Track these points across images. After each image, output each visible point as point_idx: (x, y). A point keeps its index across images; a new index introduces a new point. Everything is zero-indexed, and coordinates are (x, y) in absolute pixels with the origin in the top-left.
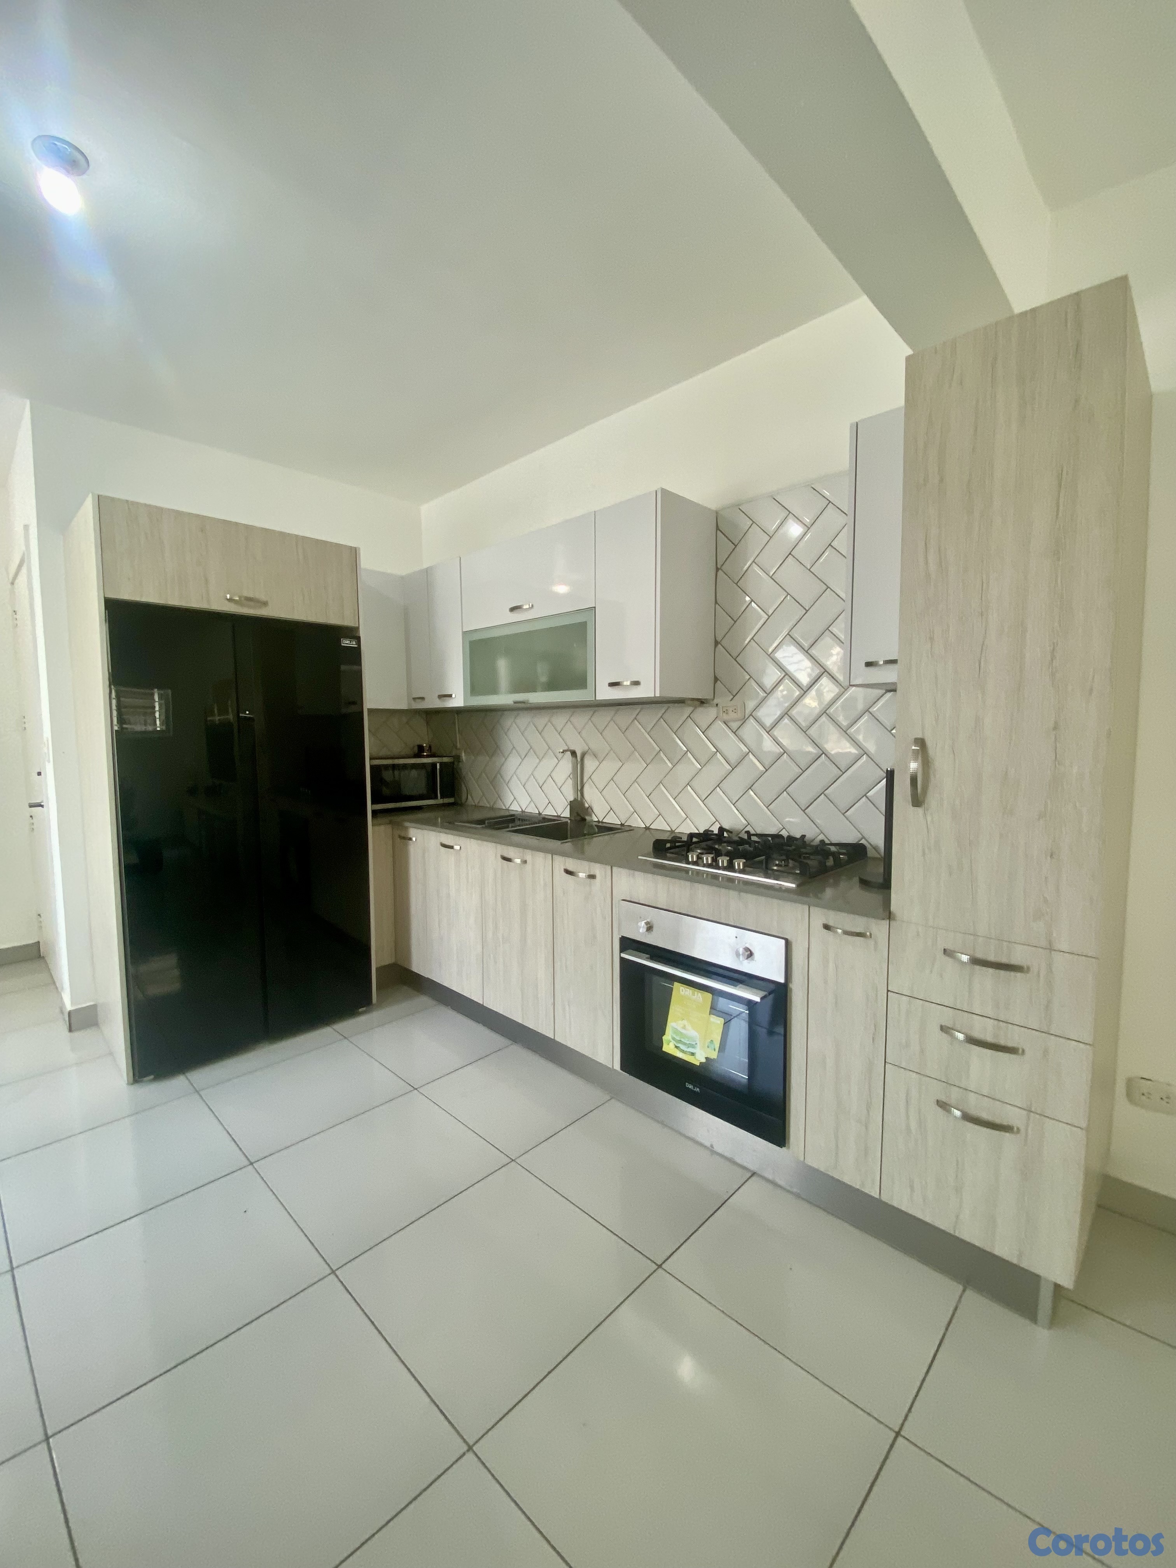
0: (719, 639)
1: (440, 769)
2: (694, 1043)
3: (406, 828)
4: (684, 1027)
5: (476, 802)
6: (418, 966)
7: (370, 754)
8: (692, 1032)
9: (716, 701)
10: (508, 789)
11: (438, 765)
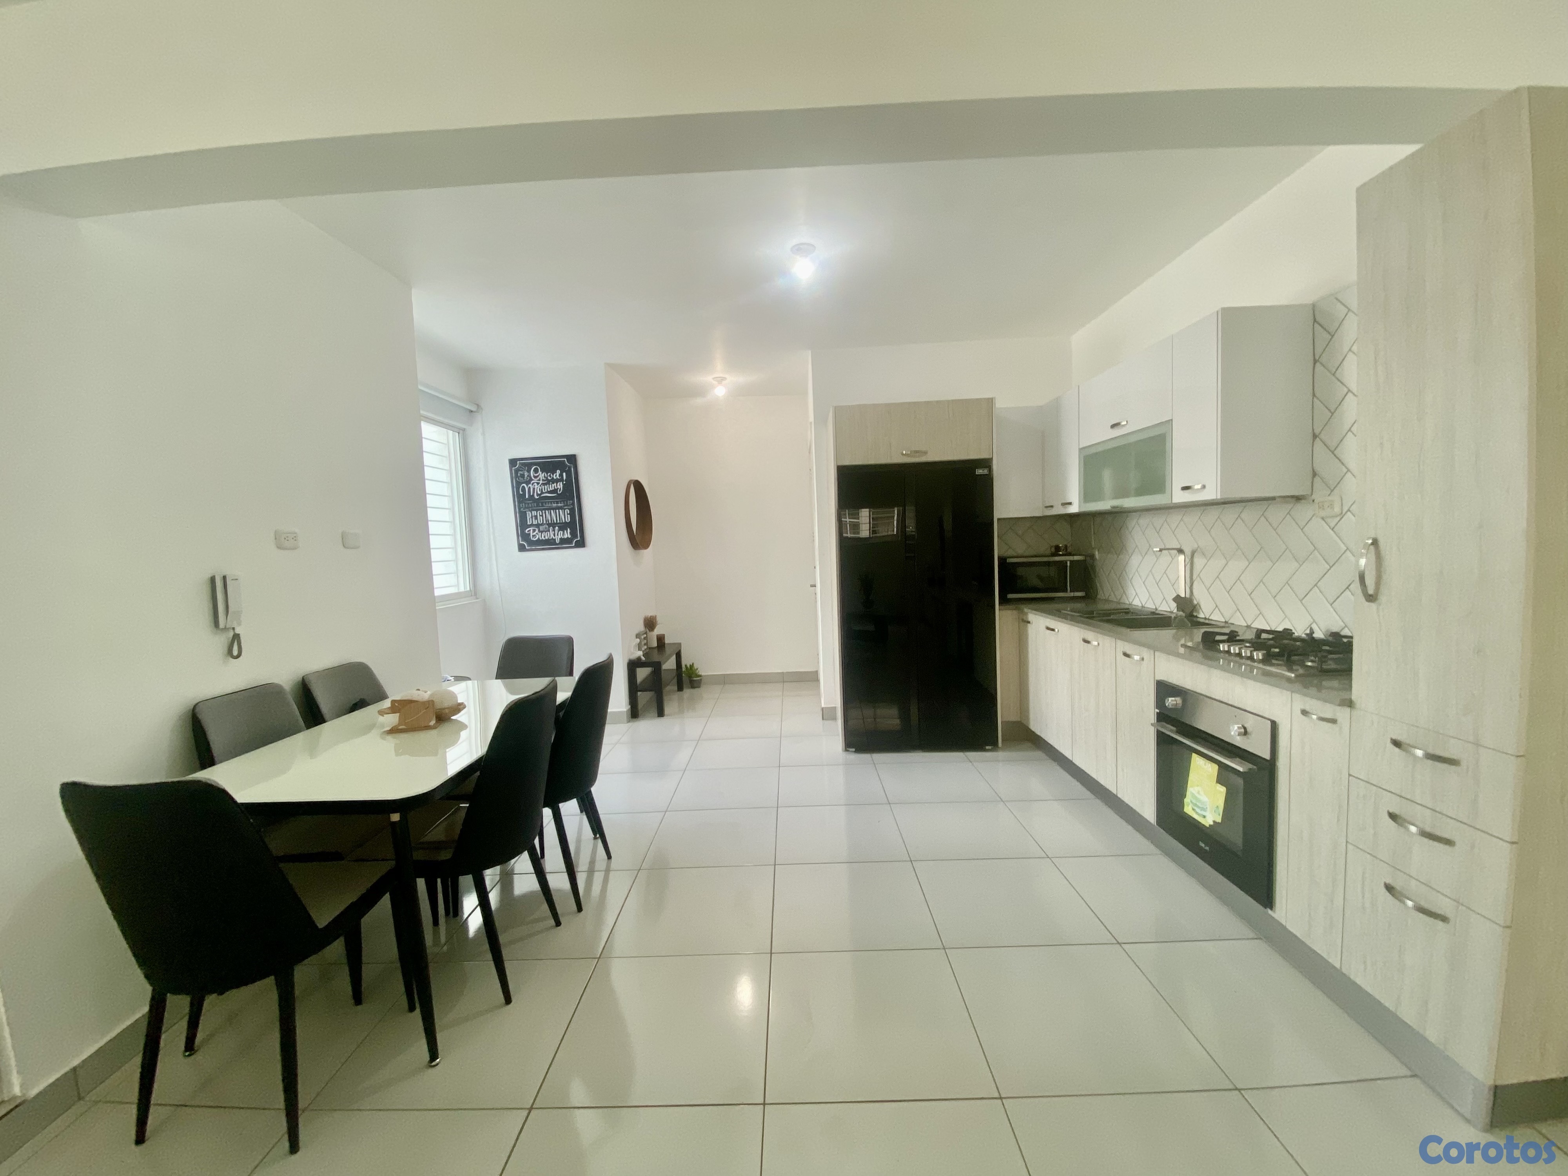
0: (1317, 431)
1: (1070, 566)
2: (1205, 807)
3: (1026, 614)
4: (1199, 793)
5: (1107, 597)
6: (1034, 727)
7: (998, 555)
8: (1204, 798)
9: (1314, 497)
10: (1130, 584)
11: (1068, 563)
